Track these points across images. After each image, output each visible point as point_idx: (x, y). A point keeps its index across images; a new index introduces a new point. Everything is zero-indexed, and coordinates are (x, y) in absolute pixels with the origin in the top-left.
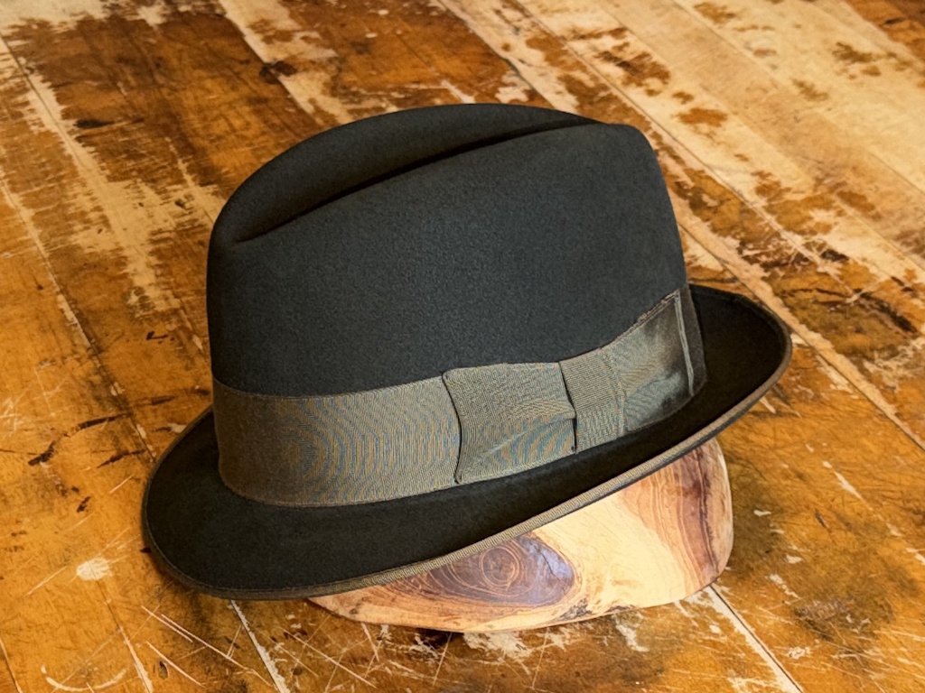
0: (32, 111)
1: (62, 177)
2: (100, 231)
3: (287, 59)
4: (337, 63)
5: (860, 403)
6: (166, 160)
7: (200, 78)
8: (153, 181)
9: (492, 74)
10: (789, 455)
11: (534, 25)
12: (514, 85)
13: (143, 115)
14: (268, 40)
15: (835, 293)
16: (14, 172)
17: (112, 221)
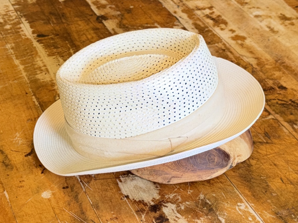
0: (22, 31)
1: (33, 54)
2: (46, 74)
3: (105, 14)
4: (121, 16)
5: (293, 139)
6: (67, 49)
7: (77, 21)
8: (63, 56)
9: (171, 22)
10: (271, 158)
11: (184, 4)
12: (178, 25)
13: (58, 33)
14: (98, 8)
15: (283, 101)
16: (17, 52)
17: (50, 70)
